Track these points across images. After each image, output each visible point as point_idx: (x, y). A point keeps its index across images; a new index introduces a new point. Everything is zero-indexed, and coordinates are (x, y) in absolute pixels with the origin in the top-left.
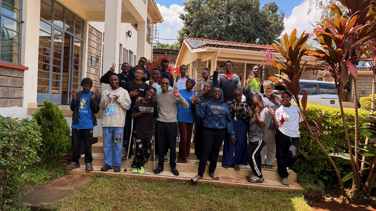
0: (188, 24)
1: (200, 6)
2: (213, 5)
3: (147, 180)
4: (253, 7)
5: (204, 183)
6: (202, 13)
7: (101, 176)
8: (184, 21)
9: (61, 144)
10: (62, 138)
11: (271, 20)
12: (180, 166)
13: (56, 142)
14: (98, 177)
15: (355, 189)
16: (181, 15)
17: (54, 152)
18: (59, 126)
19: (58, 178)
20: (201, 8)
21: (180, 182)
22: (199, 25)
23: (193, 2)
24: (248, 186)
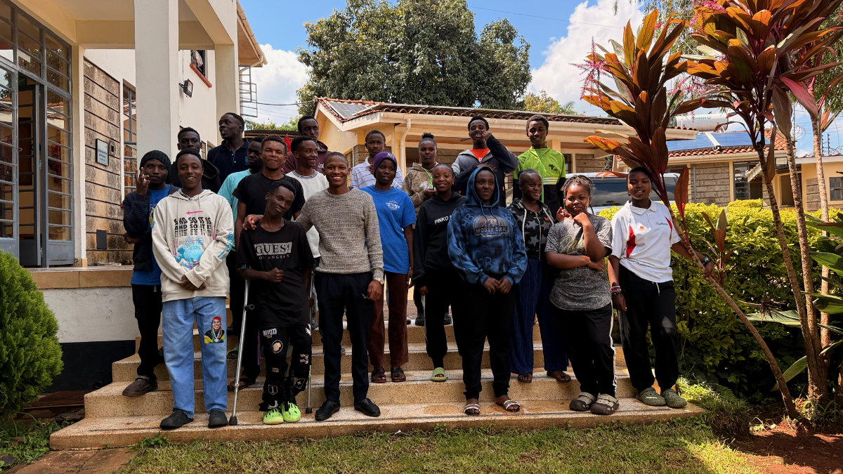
0: (319, 74)
1: (346, 33)
2: (373, 30)
3: (297, 437)
4: (463, 31)
5: (454, 426)
6: (352, 48)
7: (161, 442)
8: (311, 68)
9: (31, 364)
10: (34, 344)
11: (503, 59)
12: (377, 392)
13: (17, 360)
14: (152, 446)
15: (816, 397)
16: (303, 54)
17: (10, 388)
18: (21, 312)
19: (30, 464)
20: (347, 37)
21: (387, 432)
22: (346, 75)
23: (328, 24)
24: (569, 419)
